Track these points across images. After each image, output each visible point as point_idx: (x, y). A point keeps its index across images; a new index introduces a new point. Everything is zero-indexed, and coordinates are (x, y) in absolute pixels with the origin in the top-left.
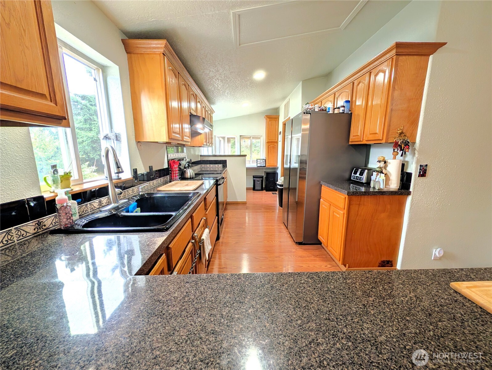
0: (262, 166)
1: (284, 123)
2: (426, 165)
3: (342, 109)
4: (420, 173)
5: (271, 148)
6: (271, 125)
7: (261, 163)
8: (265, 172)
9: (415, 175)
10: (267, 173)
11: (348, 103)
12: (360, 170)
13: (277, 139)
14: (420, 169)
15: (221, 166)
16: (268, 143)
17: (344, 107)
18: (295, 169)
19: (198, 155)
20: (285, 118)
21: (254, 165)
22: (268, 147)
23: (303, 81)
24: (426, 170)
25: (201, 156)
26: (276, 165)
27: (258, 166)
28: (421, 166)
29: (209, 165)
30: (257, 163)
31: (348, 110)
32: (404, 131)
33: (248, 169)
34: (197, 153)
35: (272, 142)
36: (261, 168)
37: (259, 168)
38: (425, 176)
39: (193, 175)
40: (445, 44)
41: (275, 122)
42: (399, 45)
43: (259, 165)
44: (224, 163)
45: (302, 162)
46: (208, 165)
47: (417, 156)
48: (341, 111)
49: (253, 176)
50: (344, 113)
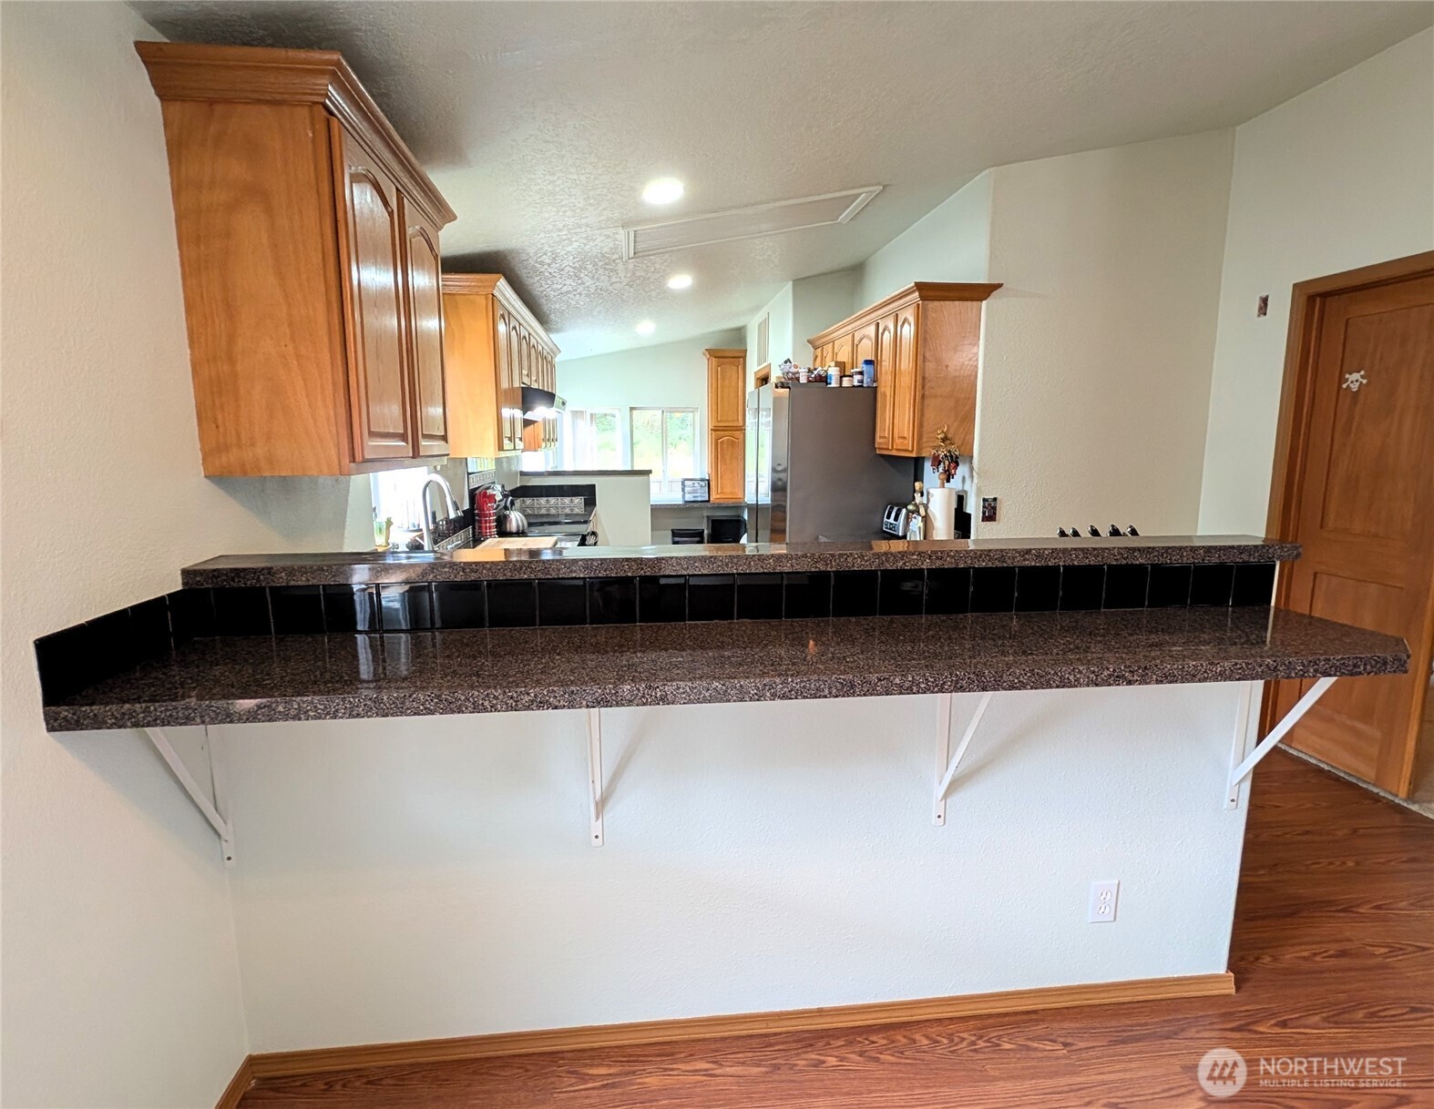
0: (699, 499)
1: (762, 374)
2: (995, 499)
3: (857, 377)
4: (984, 513)
5: (725, 446)
6: (723, 378)
7: (695, 492)
8: (708, 517)
9: (977, 517)
10: (714, 521)
11: (869, 366)
12: (896, 509)
13: (740, 417)
14: (984, 507)
15: (579, 501)
16: (715, 429)
17: (861, 373)
18: (765, 507)
19: (516, 473)
20: (759, 365)
21: (675, 497)
22: (717, 444)
23: (794, 281)
24: (994, 508)
25: (523, 474)
26: (740, 496)
27: (687, 499)
28: (984, 500)
29: (545, 499)
30: (683, 490)
31: (869, 380)
32: (949, 436)
33: (657, 511)
34: (513, 468)
35: (726, 429)
36: (695, 505)
37: (688, 507)
38: (995, 520)
39: (523, 526)
40: (1000, 286)
41: (735, 368)
42: (920, 287)
43: (689, 497)
44: (588, 494)
45: (778, 488)
46: (543, 500)
47: (975, 481)
48: (856, 383)
49: (672, 530)
50: (862, 386)
